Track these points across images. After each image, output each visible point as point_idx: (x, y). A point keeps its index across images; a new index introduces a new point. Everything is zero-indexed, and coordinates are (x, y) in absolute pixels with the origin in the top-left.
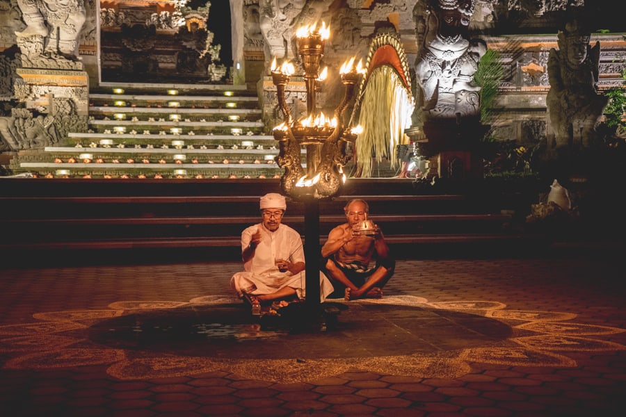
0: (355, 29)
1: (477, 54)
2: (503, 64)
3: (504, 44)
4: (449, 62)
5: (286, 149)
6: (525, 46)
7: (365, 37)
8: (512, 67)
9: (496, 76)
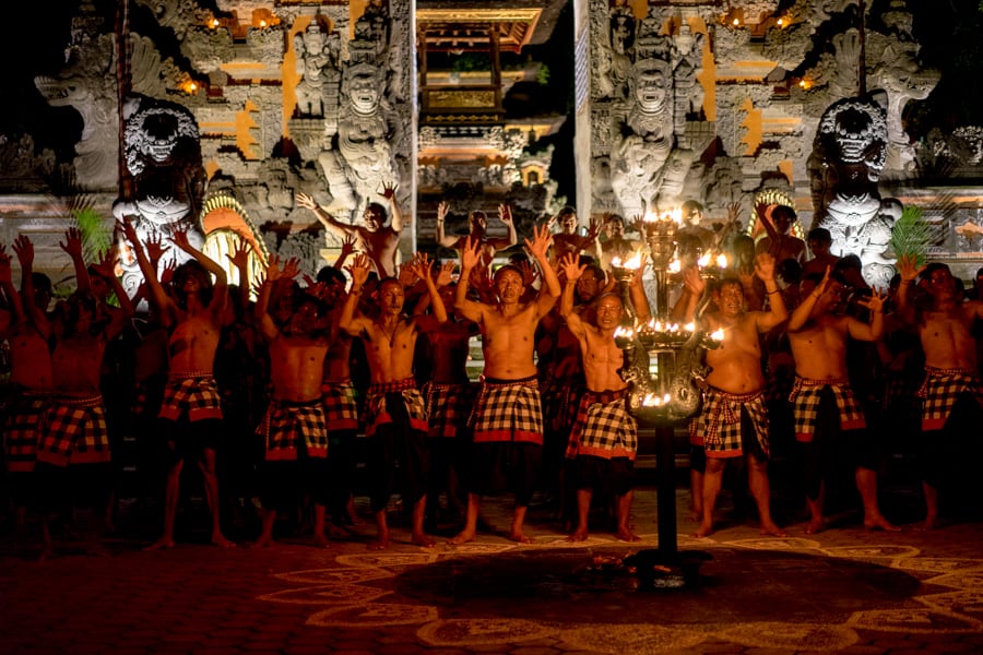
0: (735, 182)
1: (891, 218)
2: (932, 223)
3: (933, 198)
4: (854, 228)
5: (631, 359)
6: (959, 200)
7: (748, 192)
8: (943, 228)
9: (923, 240)
